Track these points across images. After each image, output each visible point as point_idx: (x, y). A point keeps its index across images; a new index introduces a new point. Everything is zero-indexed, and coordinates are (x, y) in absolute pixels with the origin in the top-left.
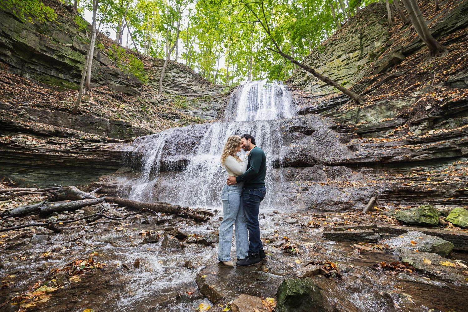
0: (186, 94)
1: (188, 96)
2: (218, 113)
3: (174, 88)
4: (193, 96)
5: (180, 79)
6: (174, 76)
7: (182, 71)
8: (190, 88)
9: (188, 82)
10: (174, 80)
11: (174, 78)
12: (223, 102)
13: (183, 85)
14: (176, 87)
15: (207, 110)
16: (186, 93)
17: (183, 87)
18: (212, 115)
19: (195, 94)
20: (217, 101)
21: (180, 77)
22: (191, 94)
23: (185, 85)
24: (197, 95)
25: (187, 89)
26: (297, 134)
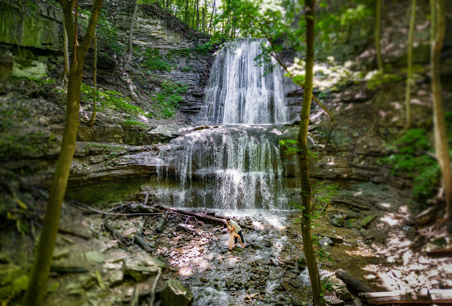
0: (158, 47)
1: (160, 48)
2: (200, 76)
3: (142, 39)
4: (166, 49)
5: (148, 26)
6: (140, 23)
7: (152, 16)
8: (162, 38)
9: (159, 30)
10: (140, 27)
11: (142, 25)
12: (206, 62)
13: (153, 35)
14: (144, 37)
15: (188, 71)
16: (157, 44)
17: (153, 37)
18: (192, 78)
19: (169, 47)
20: (197, 59)
21: (148, 23)
22: (163, 46)
23: (156, 34)
24: (172, 48)
25: (158, 38)
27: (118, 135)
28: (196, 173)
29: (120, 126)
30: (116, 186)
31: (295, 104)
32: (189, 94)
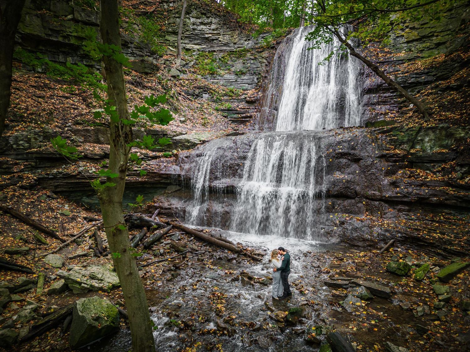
0: (212, 49)
1: (214, 51)
2: (257, 79)
3: (196, 42)
4: (221, 51)
5: (202, 27)
6: (194, 24)
7: (205, 14)
8: (217, 39)
9: (213, 30)
10: (194, 29)
11: (195, 27)
12: (265, 61)
13: (206, 36)
14: (198, 39)
15: (243, 73)
16: (211, 47)
17: (207, 38)
18: (249, 81)
19: (225, 48)
20: (255, 59)
21: (202, 23)
22: (218, 48)
23: (210, 35)
24: (228, 48)
25: (213, 40)
26: (344, 161)
27: (139, 139)
28: (213, 184)
29: (143, 129)
30: (131, 195)
31: (378, 103)
32: (241, 101)
